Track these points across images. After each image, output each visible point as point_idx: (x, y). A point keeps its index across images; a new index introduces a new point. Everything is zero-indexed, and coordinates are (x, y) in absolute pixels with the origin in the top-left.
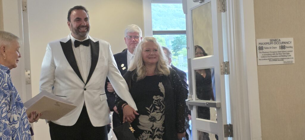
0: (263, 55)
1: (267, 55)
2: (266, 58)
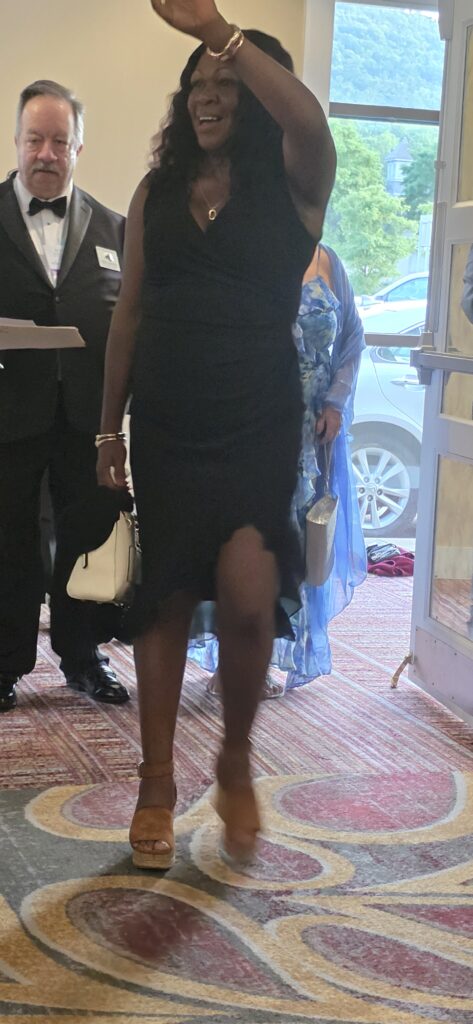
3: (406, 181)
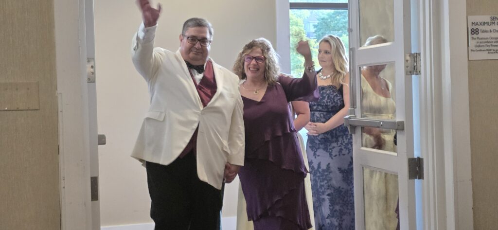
0: (478, 42)
1: (485, 42)
2: (482, 48)
3: (316, 32)
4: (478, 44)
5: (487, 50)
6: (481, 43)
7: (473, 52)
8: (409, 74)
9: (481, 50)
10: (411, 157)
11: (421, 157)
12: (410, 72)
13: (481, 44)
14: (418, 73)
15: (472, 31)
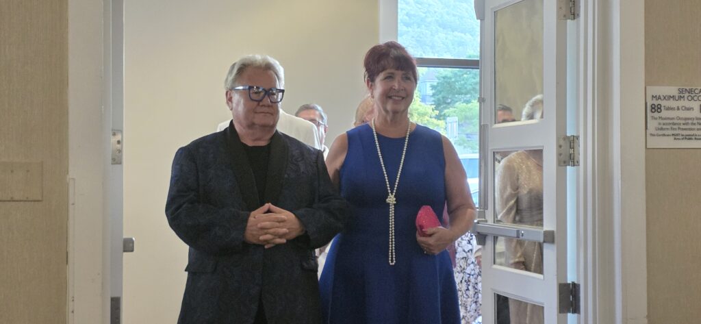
0: (660, 124)
1: (670, 124)
2: (666, 132)
3: (434, 95)
4: (660, 127)
5: (673, 135)
6: (664, 124)
7: (652, 137)
8: (562, 164)
9: (664, 135)
10: (563, 282)
11: (576, 282)
12: (565, 162)
13: (664, 127)
14: (576, 163)
15: (652, 108)
